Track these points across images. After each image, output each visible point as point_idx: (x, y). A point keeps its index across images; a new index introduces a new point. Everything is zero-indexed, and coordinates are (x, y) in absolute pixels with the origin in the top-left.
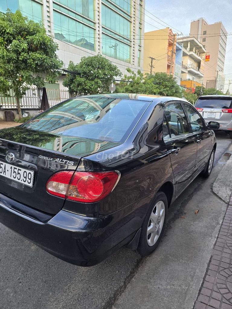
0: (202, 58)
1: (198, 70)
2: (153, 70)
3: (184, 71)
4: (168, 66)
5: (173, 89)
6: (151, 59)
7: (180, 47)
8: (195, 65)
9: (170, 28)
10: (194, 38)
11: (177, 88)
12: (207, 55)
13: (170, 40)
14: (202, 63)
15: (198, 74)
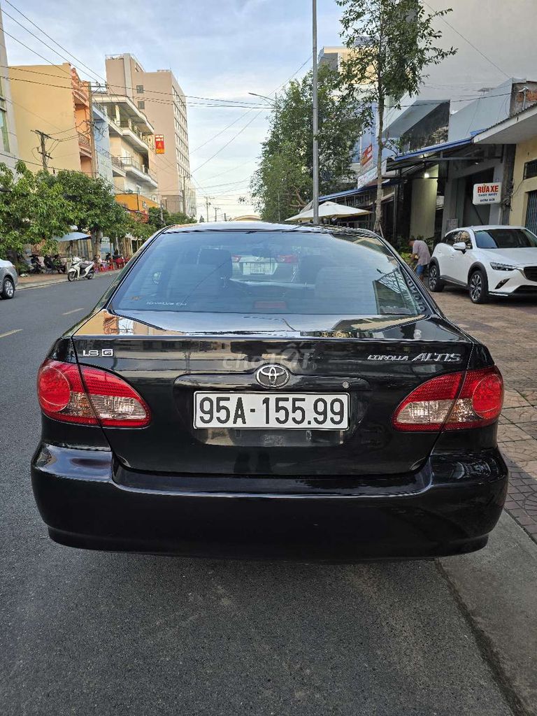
0: (147, 144)
1: (146, 171)
2: (50, 163)
3: (118, 171)
4: (81, 157)
5: (111, 214)
6: (40, 136)
7: (101, 116)
8: (137, 159)
9: (72, 67)
10: (127, 99)
11: (118, 211)
12: (157, 140)
13: (77, 96)
14: (151, 157)
15: (148, 181)
